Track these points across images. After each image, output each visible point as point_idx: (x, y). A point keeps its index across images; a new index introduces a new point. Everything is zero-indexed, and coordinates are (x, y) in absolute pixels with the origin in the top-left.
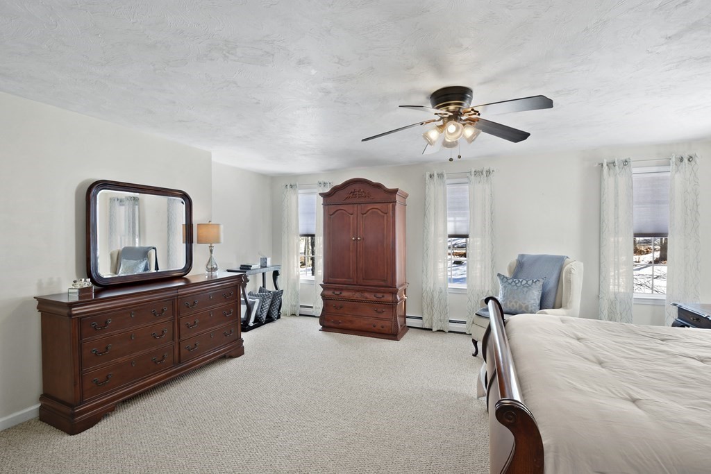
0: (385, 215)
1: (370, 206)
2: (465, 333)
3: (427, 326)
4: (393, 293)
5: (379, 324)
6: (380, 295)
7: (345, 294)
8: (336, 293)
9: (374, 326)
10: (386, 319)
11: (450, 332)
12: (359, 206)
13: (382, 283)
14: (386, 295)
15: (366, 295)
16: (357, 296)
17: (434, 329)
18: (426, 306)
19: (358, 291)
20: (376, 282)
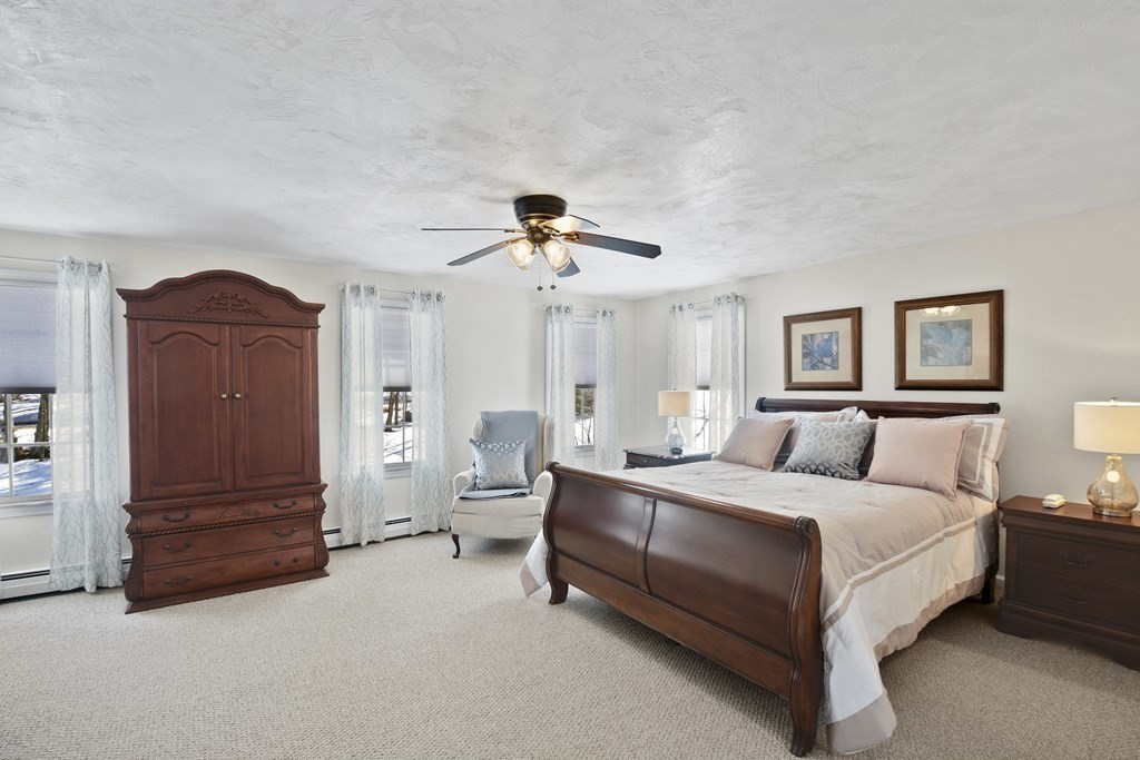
0: (297, 351)
1: (262, 332)
2: (409, 536)
3: (349, 541)
4: (314, 494)
5: (287, 558)
6: (287, 502)
7: (201, 516)
8: (173, 516)
9: (277, 564)
10: (302, 545)
11: (386, 540)
12: (236, 330)
13: (294, 479)
14: (298, 500)
15: (255, 507)
16: (233, 513)
17: (364, 543)
18: (347, 508)
19: (235, 503)
20: (279, 480)
